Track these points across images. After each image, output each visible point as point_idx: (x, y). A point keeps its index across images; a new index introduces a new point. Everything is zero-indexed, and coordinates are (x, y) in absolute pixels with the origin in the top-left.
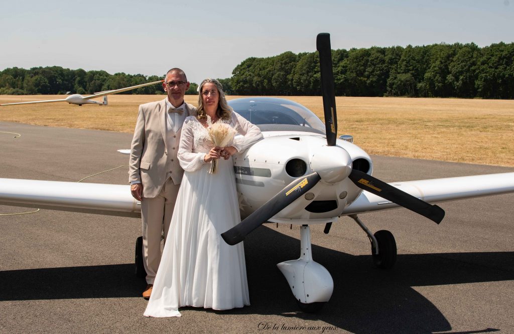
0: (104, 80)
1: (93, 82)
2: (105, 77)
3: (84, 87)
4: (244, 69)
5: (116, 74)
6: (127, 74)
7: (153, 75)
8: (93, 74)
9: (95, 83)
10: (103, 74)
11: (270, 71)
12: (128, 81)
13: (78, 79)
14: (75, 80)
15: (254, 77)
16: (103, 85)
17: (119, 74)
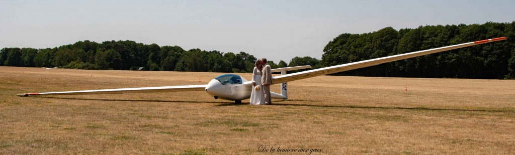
0: (178, 56)
1: (167, 58)
2: (180, 53)
3: (158, 63)
4: (337, 46)
5: (191, 50)
6: (202, 50)
7: (230, 52)
8: (168, 49)
9: (169, 59)
10: (177, 49)
11: (368, 48)
12: (204, 58)
13: (152, 54)
14: (148, 55)
15: (349, 55)
16: (178, 61)
17: (194, 50)
